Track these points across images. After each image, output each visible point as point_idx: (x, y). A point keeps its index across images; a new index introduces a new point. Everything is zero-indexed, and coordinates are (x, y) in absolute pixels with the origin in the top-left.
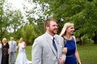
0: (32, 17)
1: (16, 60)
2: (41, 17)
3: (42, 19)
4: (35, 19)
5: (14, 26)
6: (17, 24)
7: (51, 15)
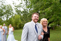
0: (19, 10)
3: (26, 11)
4: (21, 11)
5: (7, 16)
6: (9, 15)
7: (32, 9)
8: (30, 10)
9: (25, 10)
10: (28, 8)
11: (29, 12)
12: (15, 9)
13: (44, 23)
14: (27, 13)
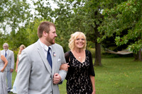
0: (45, 6)
1: (14, 86)
2: (62, 6)
3: (64, 10)
4: (50, 10)
5: (12, 22)
6: (18, 19)
7: (81, 3)
8: (75, 6)
9: (62, 7)
10: (71, 2)
11: (73, 12)
12: (35, 4)
13: (77, 41)
14: (68, 13)
